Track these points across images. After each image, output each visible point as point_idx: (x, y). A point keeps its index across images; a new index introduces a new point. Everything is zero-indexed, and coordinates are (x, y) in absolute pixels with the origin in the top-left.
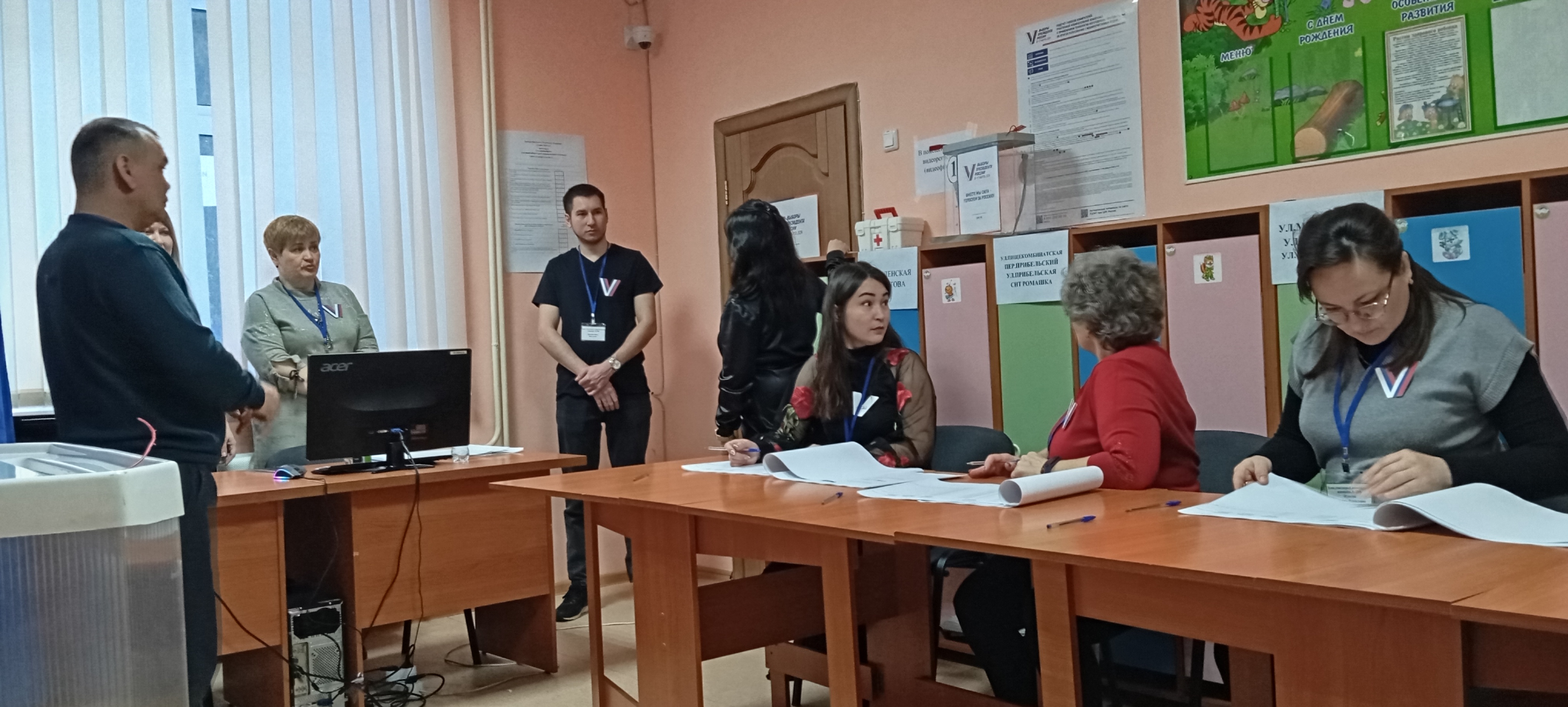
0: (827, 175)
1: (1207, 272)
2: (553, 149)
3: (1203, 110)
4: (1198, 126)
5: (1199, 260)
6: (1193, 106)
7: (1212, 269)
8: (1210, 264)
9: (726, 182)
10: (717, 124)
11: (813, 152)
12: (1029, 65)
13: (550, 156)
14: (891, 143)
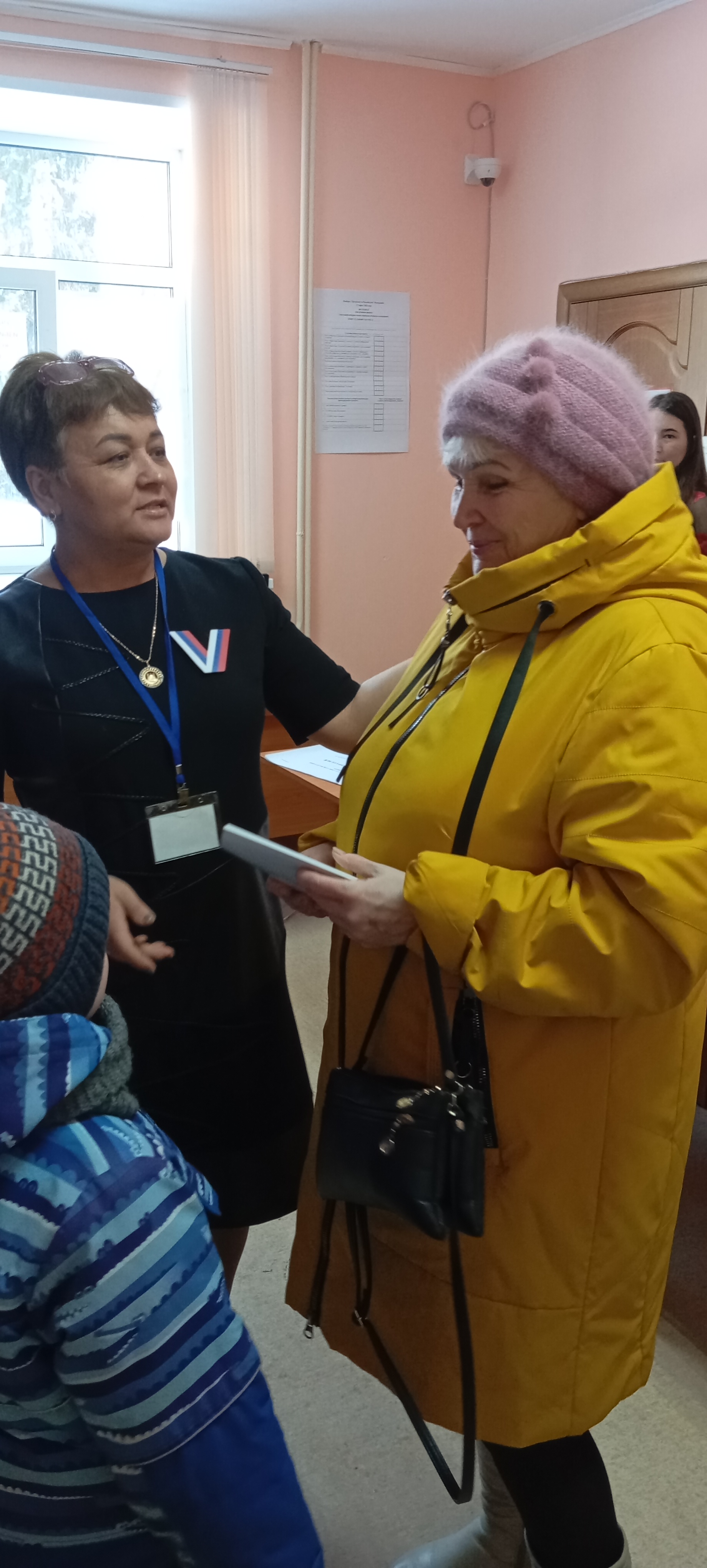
0: (685, 368)
2: (375, 309)
10: (562, 287)
11: (673, 339)
13: (371, 318)
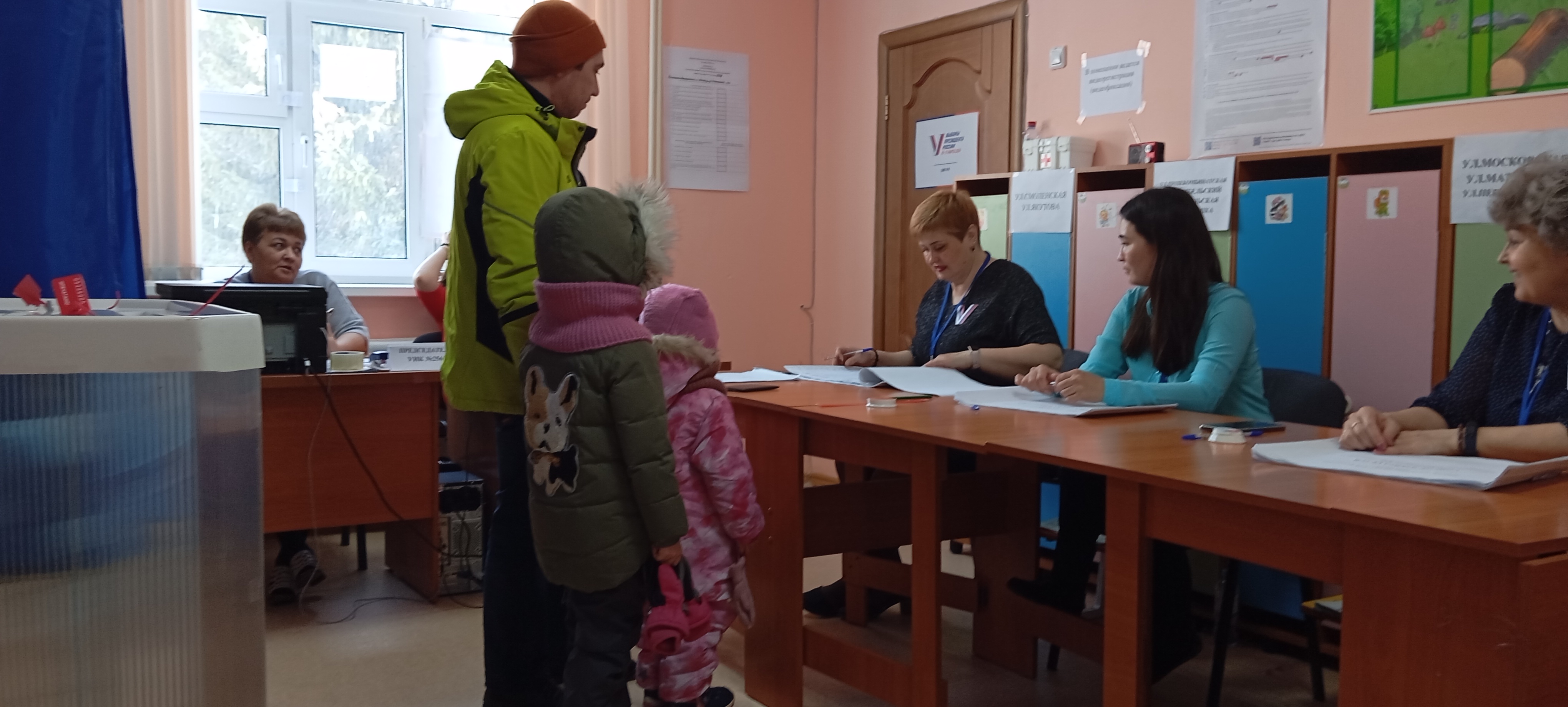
0: (989, 92)
1: (1381, 207)
3: (1394, 35)
4: (1388, 51)
5: (1373, 194)
6: (1384, 30)
7: (1386, 204)
8: (1385, 199)
9: (887, 98)
10: (882, 37)
11: (977, 68)
14: (1058, 61)
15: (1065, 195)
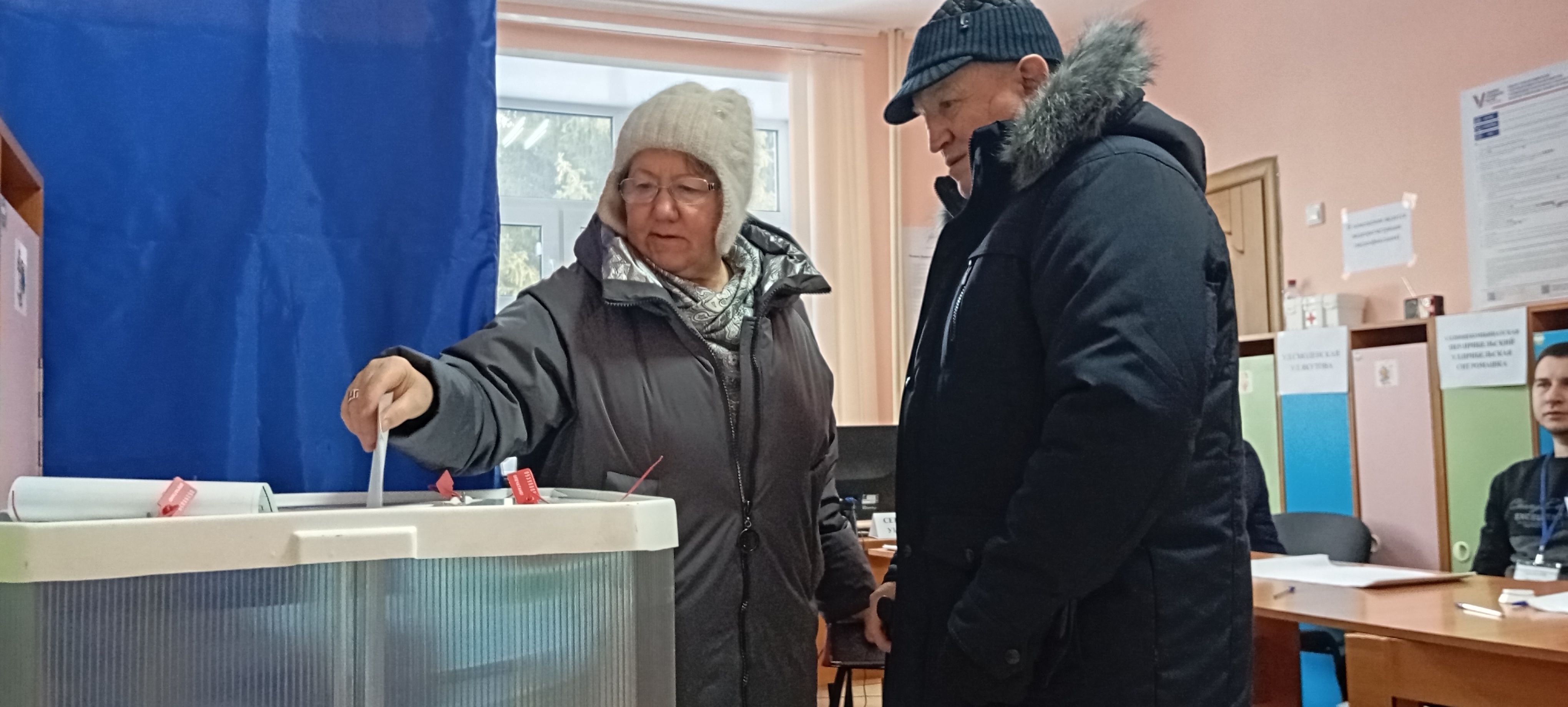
0: (1242, 252)
12: (1476, 130)
14: (1314, 217)
15: (1337, 353)
